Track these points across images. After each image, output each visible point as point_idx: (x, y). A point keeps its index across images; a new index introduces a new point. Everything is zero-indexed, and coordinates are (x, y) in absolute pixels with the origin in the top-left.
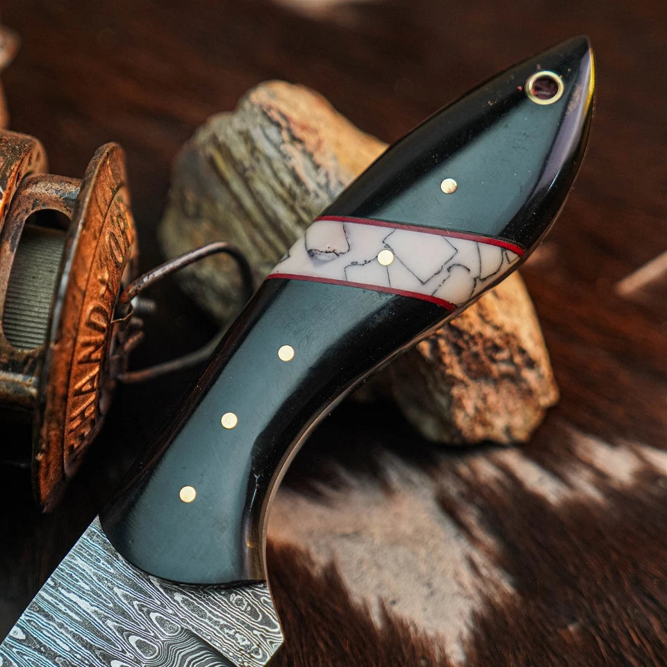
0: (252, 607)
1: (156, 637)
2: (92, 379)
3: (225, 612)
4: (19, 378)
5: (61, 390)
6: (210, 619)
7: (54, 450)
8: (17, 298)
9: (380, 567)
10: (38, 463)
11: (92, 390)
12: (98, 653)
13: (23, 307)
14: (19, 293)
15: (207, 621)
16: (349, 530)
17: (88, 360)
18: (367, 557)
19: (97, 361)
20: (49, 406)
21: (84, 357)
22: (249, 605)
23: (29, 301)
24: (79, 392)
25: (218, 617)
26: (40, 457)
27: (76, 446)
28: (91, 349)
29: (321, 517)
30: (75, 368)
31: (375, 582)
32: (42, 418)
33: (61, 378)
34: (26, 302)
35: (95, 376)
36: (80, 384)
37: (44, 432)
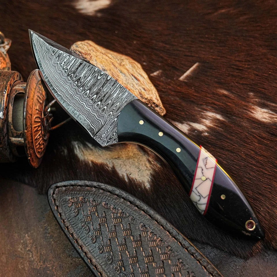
0: (112, 138)
1: (106, 113)
2: (40, 135)
3: (111, 131)
4: (20, 139)
5: (31, 141)
6: (109, 127)
7: (33, 155)
8: (17, 117)
9: (126, 166)
10: (29, 159)
11: (40, 137)
12: (103, 98)
13: (19, 119)
14: (17, 116)
15: (109, 126)
16: (117, 157)
17: (37, 131)
18: (122, 163)
19: (40, 130)
20: (28, 146)
21: (36, 130)
22: (113, 137)
23: (20, 117)
24: (36, 139)
25: (110, 129)
26: (29, 158)
27: (40, 151)
28: (37, 128)
29: (109, 154)
30: (33, 134)
31: (125, 170)
32: (27, 149)
33: (30, 138)
34: (19, 118)
35: (40, 134)
36: (36, 137)
37: (28, 152)
